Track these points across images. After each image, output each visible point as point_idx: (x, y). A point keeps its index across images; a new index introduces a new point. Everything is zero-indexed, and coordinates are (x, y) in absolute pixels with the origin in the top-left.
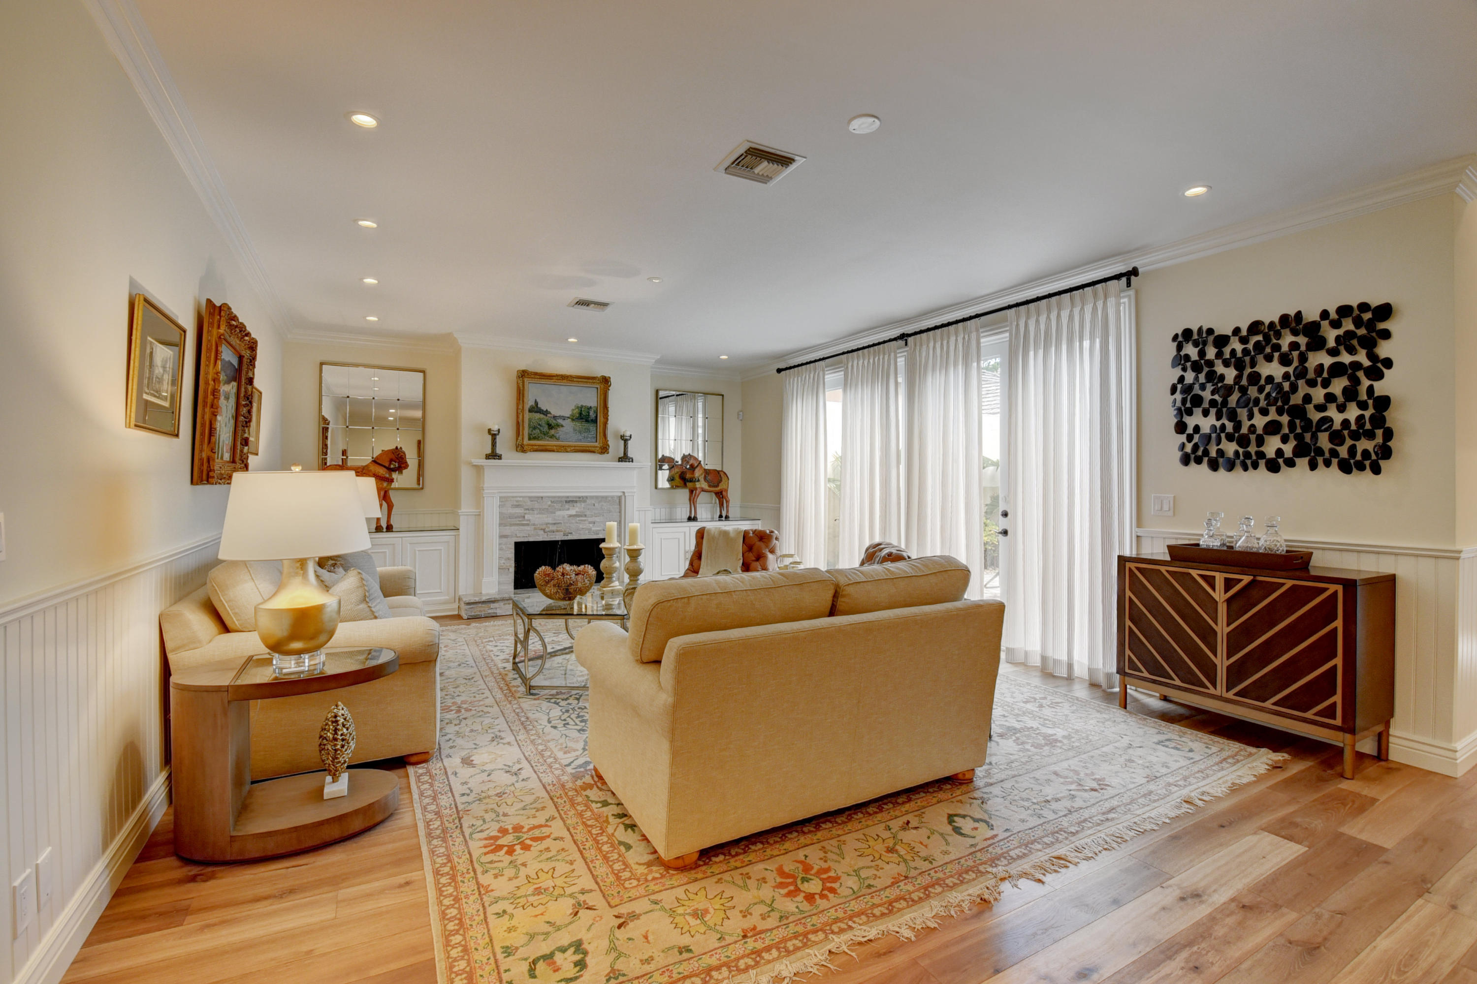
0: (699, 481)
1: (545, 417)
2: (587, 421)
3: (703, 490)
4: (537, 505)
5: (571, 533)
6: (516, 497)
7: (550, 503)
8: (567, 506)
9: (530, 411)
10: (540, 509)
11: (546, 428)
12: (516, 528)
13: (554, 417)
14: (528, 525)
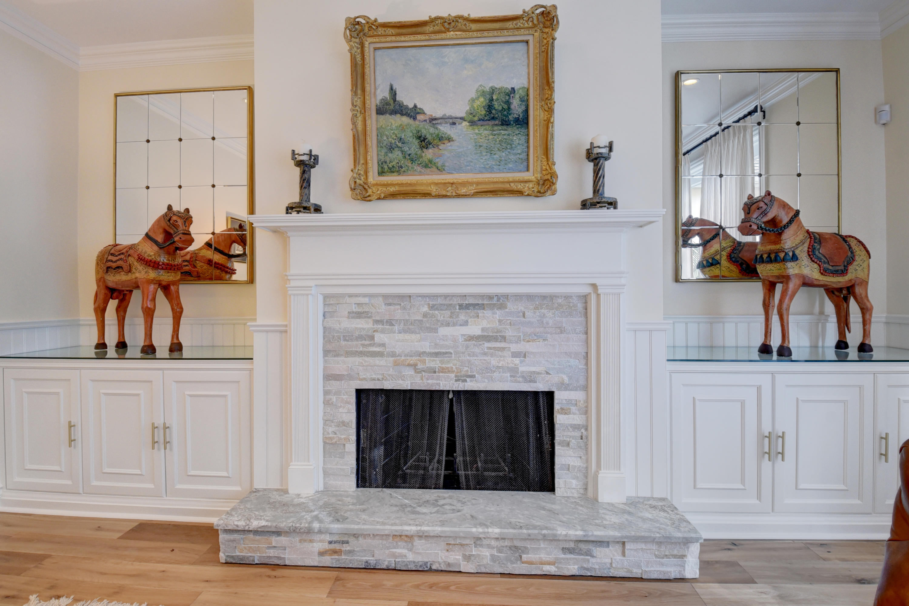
0: (795, 258)
1: (411, 121)
2: (505, 123)
3: (807, 283)
4: (398, 314)
5: (472, 376)
6: (356, 296)
7: (425, 309)
8: (462, 317)
9: (380, 111)
10: (406, 321)
11: (414, 147)
12: (358, 360)
13: (433, 120)
14: (380, 354)
